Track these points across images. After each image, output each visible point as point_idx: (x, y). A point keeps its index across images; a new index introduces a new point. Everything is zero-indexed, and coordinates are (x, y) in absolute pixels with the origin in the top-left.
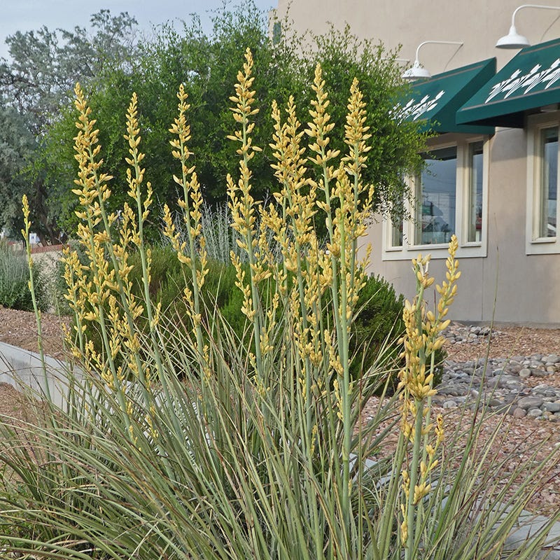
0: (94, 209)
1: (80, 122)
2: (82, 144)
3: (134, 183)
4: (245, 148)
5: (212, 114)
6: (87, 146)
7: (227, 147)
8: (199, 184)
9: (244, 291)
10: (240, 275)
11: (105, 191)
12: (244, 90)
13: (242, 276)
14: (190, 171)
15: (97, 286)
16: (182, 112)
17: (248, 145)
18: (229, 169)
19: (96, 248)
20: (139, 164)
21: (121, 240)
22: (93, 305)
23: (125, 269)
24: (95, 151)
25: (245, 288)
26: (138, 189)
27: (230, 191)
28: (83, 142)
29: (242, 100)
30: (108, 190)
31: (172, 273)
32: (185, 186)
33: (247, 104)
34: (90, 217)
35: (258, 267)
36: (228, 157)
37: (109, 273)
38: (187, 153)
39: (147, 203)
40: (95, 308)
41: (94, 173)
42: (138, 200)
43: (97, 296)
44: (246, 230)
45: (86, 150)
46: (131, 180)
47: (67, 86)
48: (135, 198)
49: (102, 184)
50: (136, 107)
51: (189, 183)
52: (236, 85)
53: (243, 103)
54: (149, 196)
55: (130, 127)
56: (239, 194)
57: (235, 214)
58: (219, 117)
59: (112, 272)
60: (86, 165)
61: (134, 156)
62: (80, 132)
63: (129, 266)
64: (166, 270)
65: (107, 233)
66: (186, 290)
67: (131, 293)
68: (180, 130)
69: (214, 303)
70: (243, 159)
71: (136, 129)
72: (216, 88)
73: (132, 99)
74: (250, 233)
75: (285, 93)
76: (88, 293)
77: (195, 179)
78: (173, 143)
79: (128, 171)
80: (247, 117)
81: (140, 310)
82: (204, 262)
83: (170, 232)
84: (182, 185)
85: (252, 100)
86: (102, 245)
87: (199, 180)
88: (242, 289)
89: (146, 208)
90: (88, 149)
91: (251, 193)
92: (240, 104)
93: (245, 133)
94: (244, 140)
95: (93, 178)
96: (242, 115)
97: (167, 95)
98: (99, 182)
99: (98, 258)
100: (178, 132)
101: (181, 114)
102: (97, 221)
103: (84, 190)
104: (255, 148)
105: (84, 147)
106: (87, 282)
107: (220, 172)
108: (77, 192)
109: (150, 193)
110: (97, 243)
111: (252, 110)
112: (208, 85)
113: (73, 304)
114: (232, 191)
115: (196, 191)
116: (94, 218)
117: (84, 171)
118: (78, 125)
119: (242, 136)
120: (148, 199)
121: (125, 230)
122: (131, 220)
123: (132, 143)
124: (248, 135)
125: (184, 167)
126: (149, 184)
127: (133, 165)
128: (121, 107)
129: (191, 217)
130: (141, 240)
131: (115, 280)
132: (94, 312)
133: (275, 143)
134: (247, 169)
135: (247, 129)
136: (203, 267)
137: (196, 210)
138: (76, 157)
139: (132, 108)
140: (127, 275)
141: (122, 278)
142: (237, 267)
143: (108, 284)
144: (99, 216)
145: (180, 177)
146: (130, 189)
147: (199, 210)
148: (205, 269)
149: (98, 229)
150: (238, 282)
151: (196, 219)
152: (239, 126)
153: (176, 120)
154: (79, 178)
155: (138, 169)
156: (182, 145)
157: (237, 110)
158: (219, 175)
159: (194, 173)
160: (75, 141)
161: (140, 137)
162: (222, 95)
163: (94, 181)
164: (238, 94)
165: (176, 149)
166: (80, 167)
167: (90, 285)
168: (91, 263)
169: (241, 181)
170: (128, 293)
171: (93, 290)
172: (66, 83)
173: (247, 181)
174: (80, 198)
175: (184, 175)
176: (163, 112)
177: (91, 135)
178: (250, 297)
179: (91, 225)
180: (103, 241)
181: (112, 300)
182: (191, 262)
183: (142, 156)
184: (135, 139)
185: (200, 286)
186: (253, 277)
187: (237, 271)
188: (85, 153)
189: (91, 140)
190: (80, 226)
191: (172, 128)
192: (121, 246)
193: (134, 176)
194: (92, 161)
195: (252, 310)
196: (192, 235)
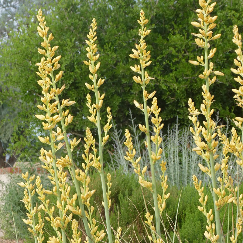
0: (56, 134)
1: (43, 48)
2: (44, 70)
3: (94, 108)
4: (207, 72)
5: (160, 37)
6: (49, 72)
7: (176, 70)
8: (160, 109)
9: (207, 215)
10: (203, 199)
11: (67, 116)
12: (205, 15)
13: (204, 200)
14: (151, 96)
15: (60, 210)
16: (143, 37)
17: (210, 70)
18: (179, 91)
19: (59, 173)
20: (99, 89)
21: (83, 164)
22: (56, 229)
23: (86, 193)
24: (57, 76)
25: (208, 212)
26: (98, 114)
27: (192, 116)
28: (46, 68)
29: (204, 25)
30: (70, 115)
31: (124, 196)
32: (146, 111)
33: (209, 29)
34: (53, 141)
35: (220, 191)
36: (177, 79)
37: (71, 197)
38: (147, 78)
39: (106, 128)
40: (58, 233)
41: (57, 98)
42: (98, 125)
43: (60, 220)
44: (209, 154)
45: (48, 76)
46: (91, 105)
47: (13, 9)
48: (95, 123)
49: (64, 110)
50: (95, 33)
51: (150, 107)
52: (198, 11)
53: (205, 28)
54: (109, 121)
55: (90, 53)
56: (201, 118)
57: (197, 139)
58: (168, 40)
59: (75, 197)
60: (49, 91)
61: (94, 81)
62: (43, 59)
63: (90, 190)
64: (118, 193)
65: (68, 158)
66: (147, 215)
67: (93, 217)
68: (141, 55)
69: (174, 227)
70: (205, 84)
71: (96, 55)
72: (164, 11)
73: (92, 25)
74: (213, 158)
75: (234, 15)
76: (51, 217)
77: (156, 104)
78: (134, 69)
79: (88, 96)
80: (208, 42)
81: (102, 234)
82: (165, 186)
83: (131, 156)
84: (143, 110)
85: (213, 26)
86: (65, 169)
87: (159, 105)
88: (205, 213)
89: (106, 132)
90: (50, 74)
91: (213, 117)
92: (202, 29)
93: (207, 58)
94: (205, 65)
95: (56, 103)
96: (204, 40)
97: (116, 19)
98: (62, 107)
99: (61, 182)
100: (138, 58)
101: (141, 40)
102: (60, 146)
103: (47, 115)
104: (217, 73)
105: (47, 72)
106: (50, 207)
107: (169, 95)
108: (41, 117)
109: (110, 117)
110: (61, 168)
111: (213, 35)
112: (157, 8)
113: (32, 228)
114: (194, 116)
115: (157, 115)
116: (57, 143)
117: (47, 97)
118: (40, 51)
119: (204, 60)
120: (108, 124)
121: (87, 154)
122: (92, 145)
123: (92, 69)
124: (210, 60)
125: (145, 92)
126: (108, 109)
127: (93, 90)
128: (70, 30)
129: (151, 141)
130: (101, 165)
131: (77, 204)
132: (56, 236)
133: (236, 68)
134: (209, 94)
135: (208, 54)
136: (164, 191)
137: (157, 134)
138: (39, 82)
139: (92, 34)
140: (88, 200)
141: (84, 202)
142: (199, 191)
143: (71, 208)
144: (62, 141)
145: (141, 101)
146: (90, 115)
147: (159, 135)
148: (166, 194)
149: (61, 153)
150: (201, 206)
151: (157, 143)
152: (201, 51)
153: (137, 46)
154: (42, 104)
155: (97, 94)
156: (142, 70)
157: (199, 35)
158: (168, 98)
159: (155, 98)
160: (38, 67)
161: (99, 63)
162: (171, 17)
163: (57, 106)
164: (199, 19)
165: (138, 75)
166: (43, 92)
167: (53, 209)
168: (54, 188)
169: (202, 106)
170: (89, 217)
171: (56, 214)
172: (11, 6)
173: (209, 106)
174: (43, 123)
175: (145, 100)
176: (111, 35)
177: (53, 61)
178: (213, 221)
179: (54, 149)
180: (65, 165)
181: (75, 224)
182: (152, 186)
183: (101, 81)
184: (95, 64)
185: (162, 210)
186: (215, 202)
187: (200, 194)
188: (48, 79)
189: (53, 65)
190: (42, 150)
191: (133, 53)
192: (83, 170)
193: (93, 101)
194: (54, 87)
195: (216, 235)
196: (153, 159)
